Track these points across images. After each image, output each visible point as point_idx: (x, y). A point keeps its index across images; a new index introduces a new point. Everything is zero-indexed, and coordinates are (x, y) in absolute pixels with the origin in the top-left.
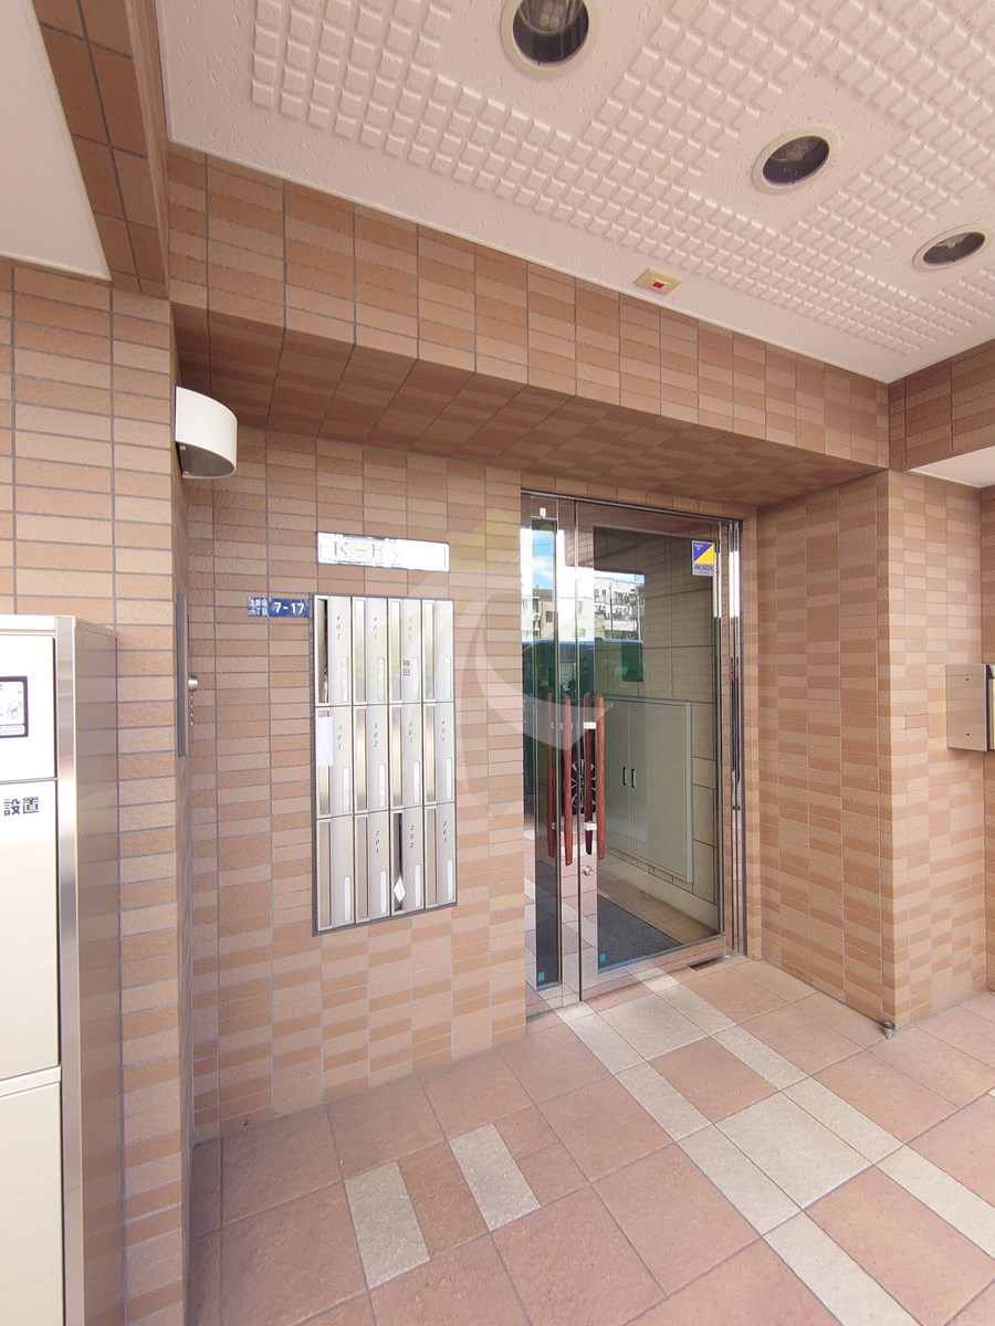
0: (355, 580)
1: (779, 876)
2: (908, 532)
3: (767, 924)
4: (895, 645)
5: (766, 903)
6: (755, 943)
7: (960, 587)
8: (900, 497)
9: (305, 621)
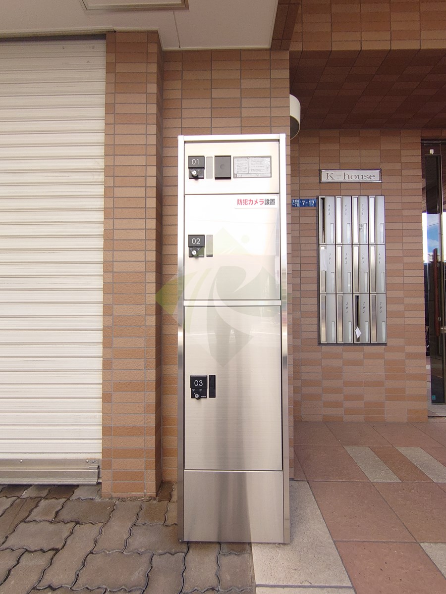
0: (337, 189)
9: (315, 208)
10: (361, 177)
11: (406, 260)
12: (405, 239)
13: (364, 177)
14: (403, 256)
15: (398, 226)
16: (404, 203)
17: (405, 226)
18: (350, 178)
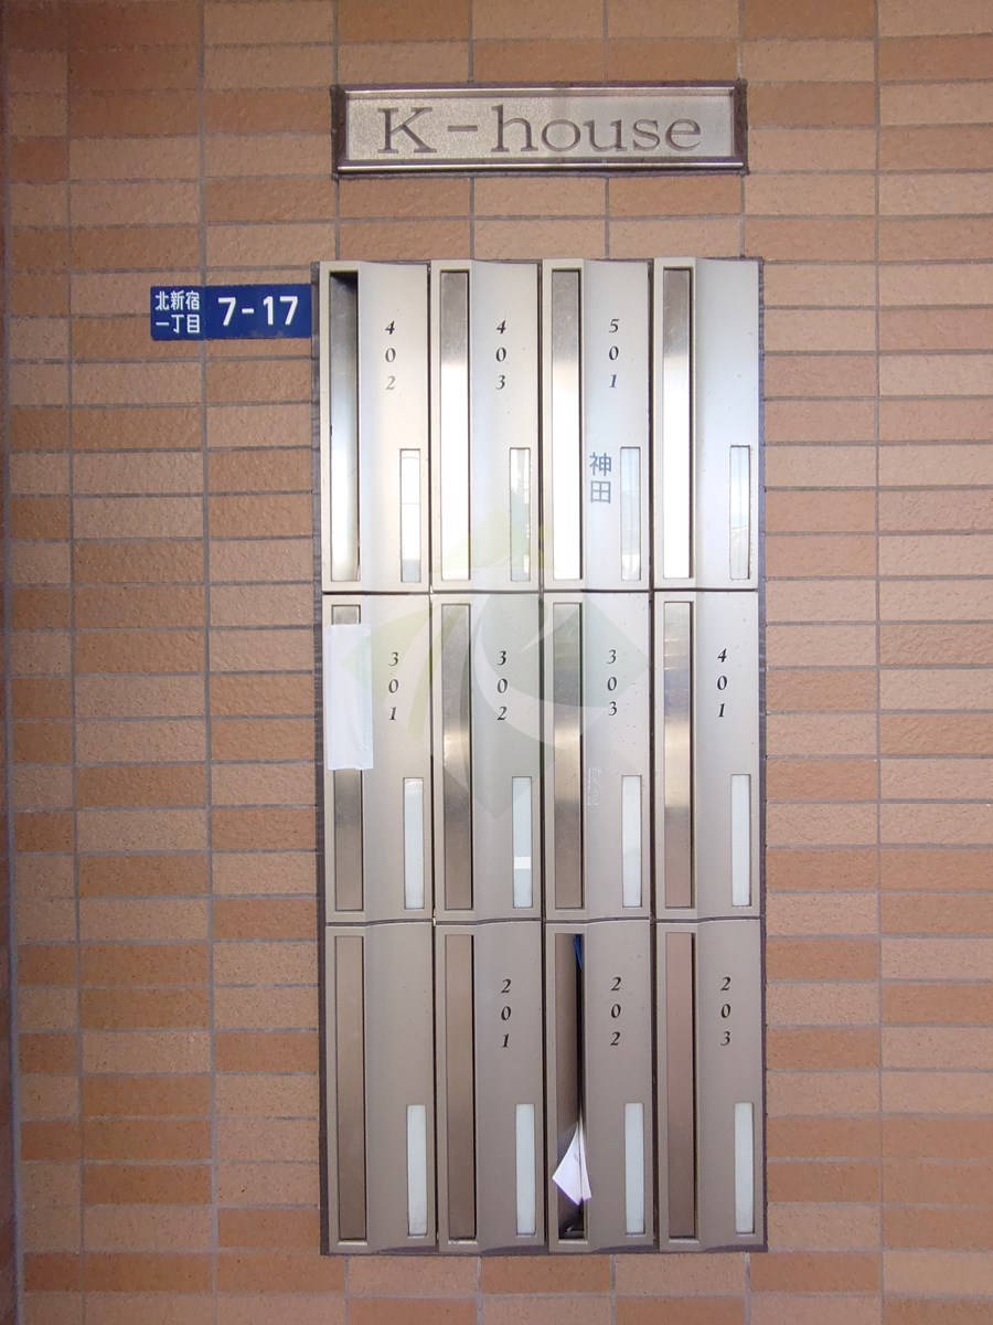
0: (450, 216)
10: (606, 137)
11: (900, 690)
12: (896, 554)
13: (628, 137)
14: (879, 667)
15: (847, 467)
16: (892, 309)
17: (898, 466)
18: (536, 140)
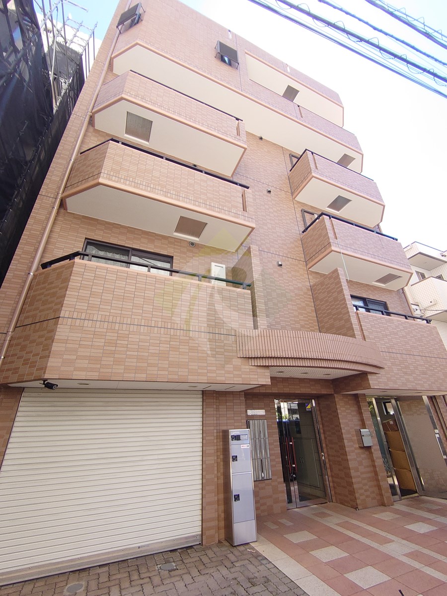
1: (335, 480)
2: (341, 404)
3: (335, 493)
4: (342, 426)
5: (334, 487)
6: (334, 498)
7: (355, 413)
8: (338, 398)
